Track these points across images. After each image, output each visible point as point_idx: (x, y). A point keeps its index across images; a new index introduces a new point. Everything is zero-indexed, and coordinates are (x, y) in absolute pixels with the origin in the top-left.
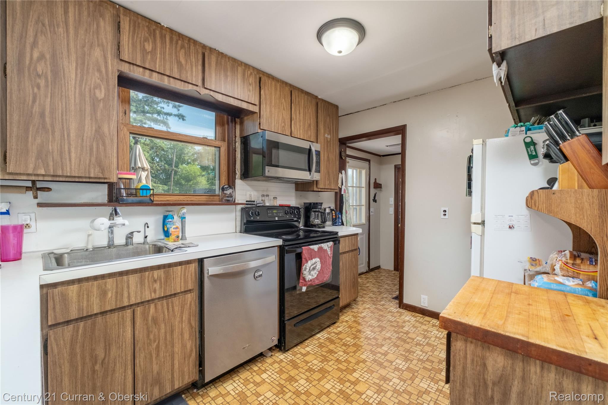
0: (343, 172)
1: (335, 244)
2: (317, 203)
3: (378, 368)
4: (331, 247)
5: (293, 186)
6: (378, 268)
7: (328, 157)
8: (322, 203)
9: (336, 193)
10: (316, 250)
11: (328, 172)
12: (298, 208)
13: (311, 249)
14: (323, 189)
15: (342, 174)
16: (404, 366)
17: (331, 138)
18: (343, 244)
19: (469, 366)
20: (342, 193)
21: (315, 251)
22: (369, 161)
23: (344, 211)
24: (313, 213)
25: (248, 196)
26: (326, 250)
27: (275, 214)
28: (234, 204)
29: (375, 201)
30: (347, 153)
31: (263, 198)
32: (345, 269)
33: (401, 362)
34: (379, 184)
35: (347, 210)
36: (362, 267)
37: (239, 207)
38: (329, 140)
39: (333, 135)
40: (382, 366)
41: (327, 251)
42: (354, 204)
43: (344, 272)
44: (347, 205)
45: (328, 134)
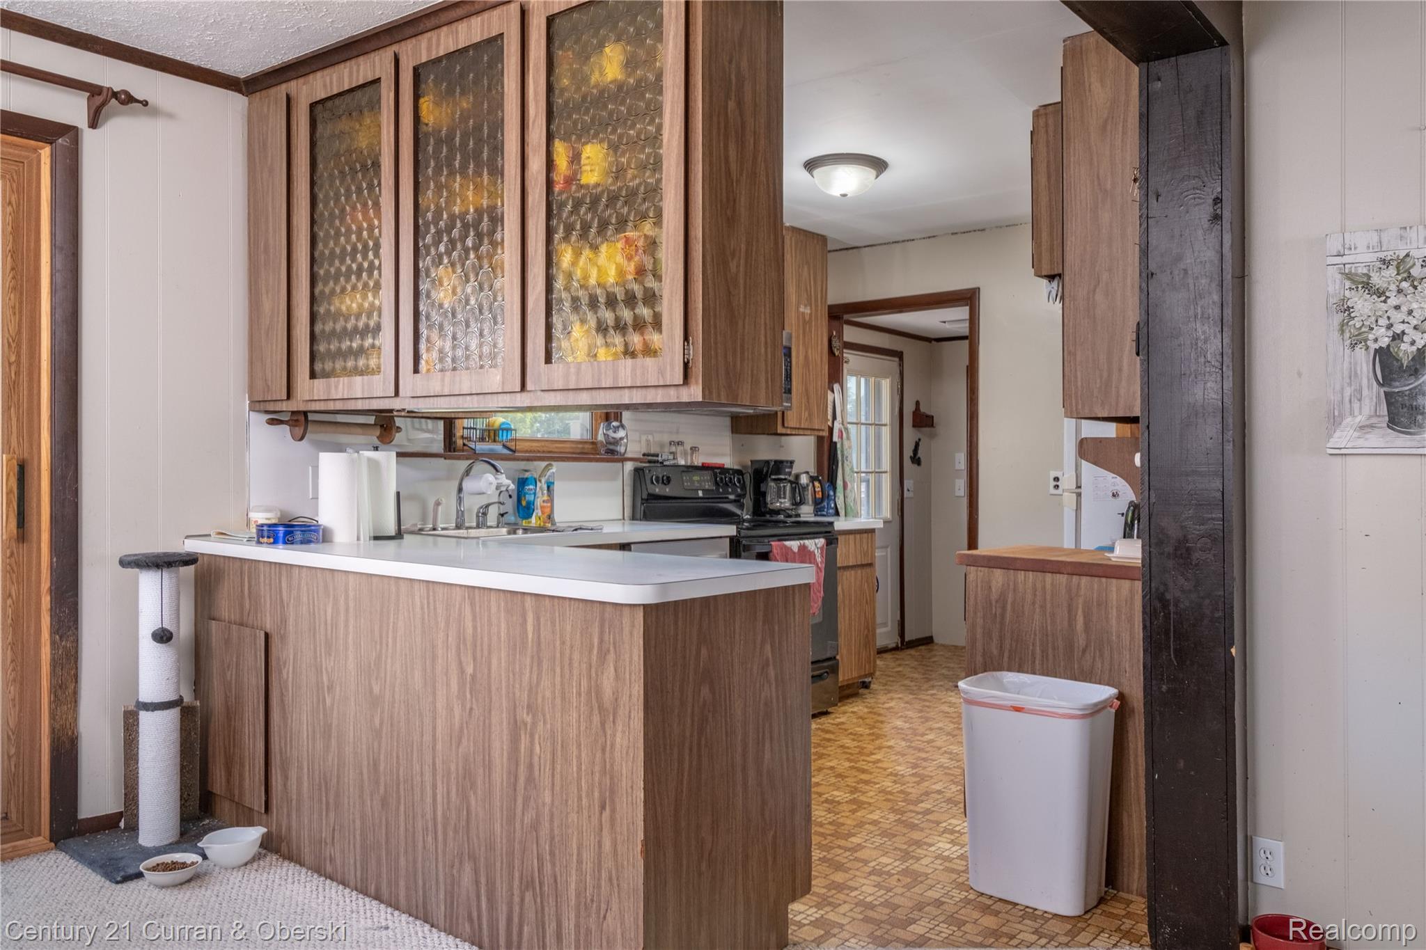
0: (836, 387)
1: (828, 544)
2: (782, 462)
4: (822, 548)
5: (727, 421)
6: (928, 641)
7: (806, 357)
8: (792, 462)
9: (820, 439)
10: (796, 549)
11: (807, 390)
12: (739, 472)
13: (785, 546)
14: (795, 428)
15: (833, 391)
17: (811, 314)
18: (844, 549)
19: (979, 592)
20: (835, 439)
21: (794, 553)
22: (899, 355)
23: (839, 482)
24: (772, 484)
25: (644, 443)
26: (814, 552)
27: (696, 484)
28: (623, 460)
29: (916, 460)
30: (846, 338)
31: (673, 449)
32: (847, 602)
34: (927, 416)
35: (847, 479)
36: (885, 634)
37: (629, 466)
38: (807, 318)
39: (816, 306)
41: (815, 555)
42: (863, 469)
43: (847, 610)
44: (847, 469)
45: (806, 306)
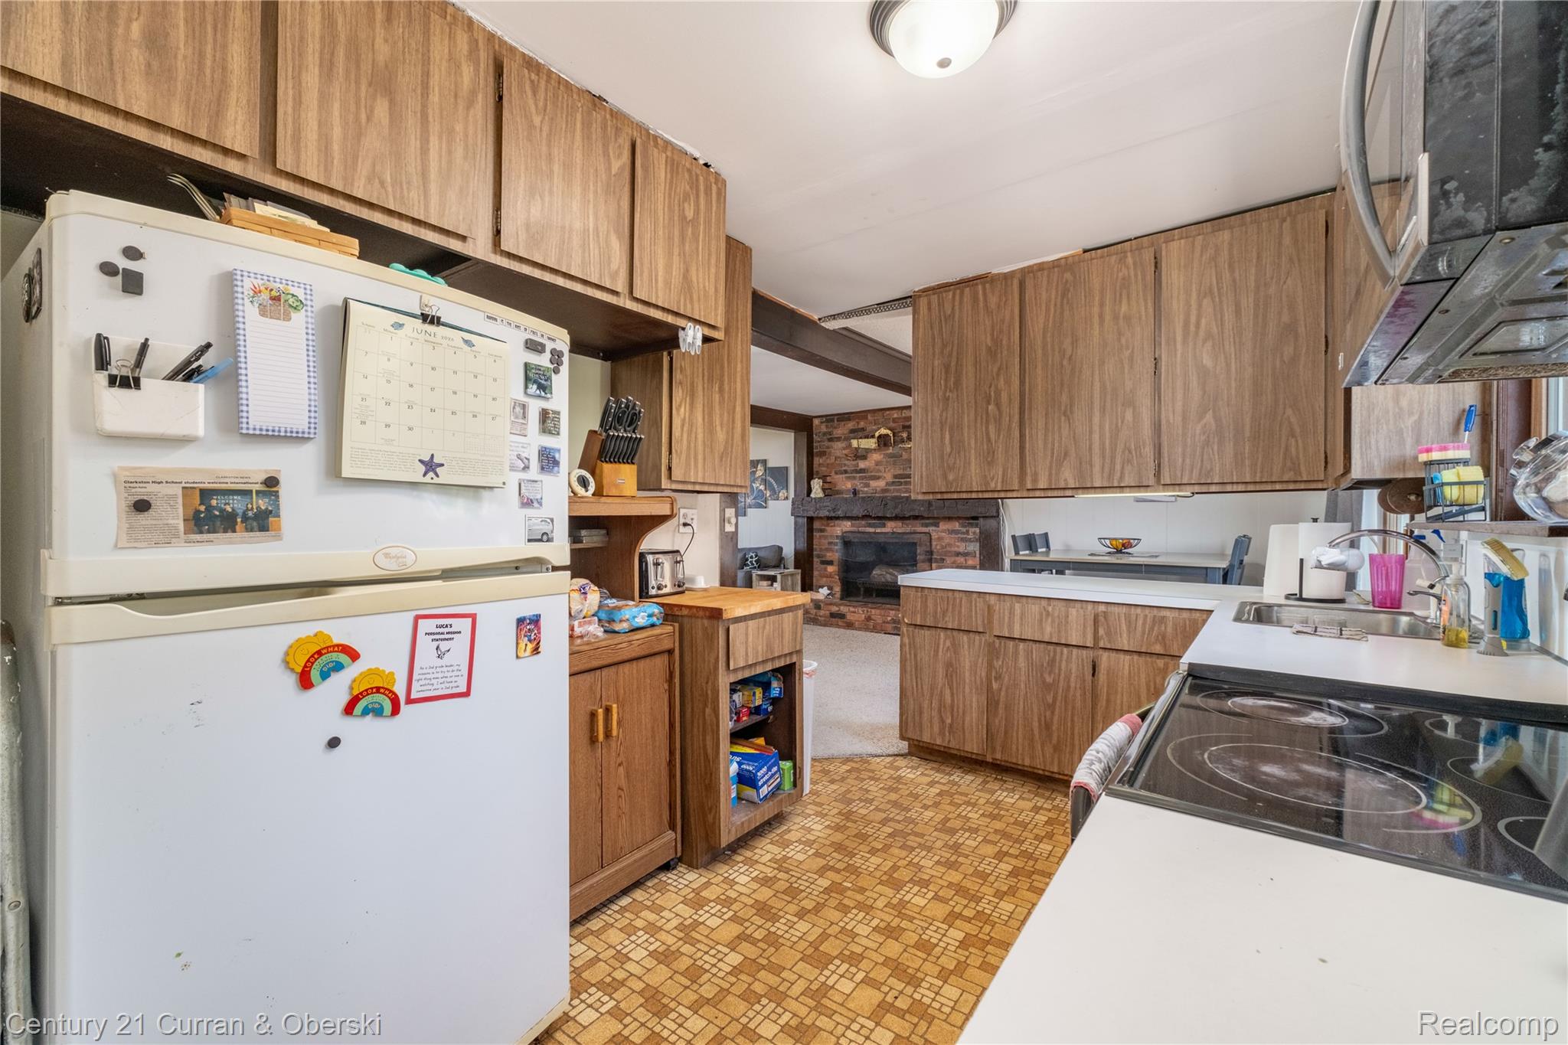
3: (967, 884)
16: (908, 892)
33: (913, 901)
40: (957, 888)
